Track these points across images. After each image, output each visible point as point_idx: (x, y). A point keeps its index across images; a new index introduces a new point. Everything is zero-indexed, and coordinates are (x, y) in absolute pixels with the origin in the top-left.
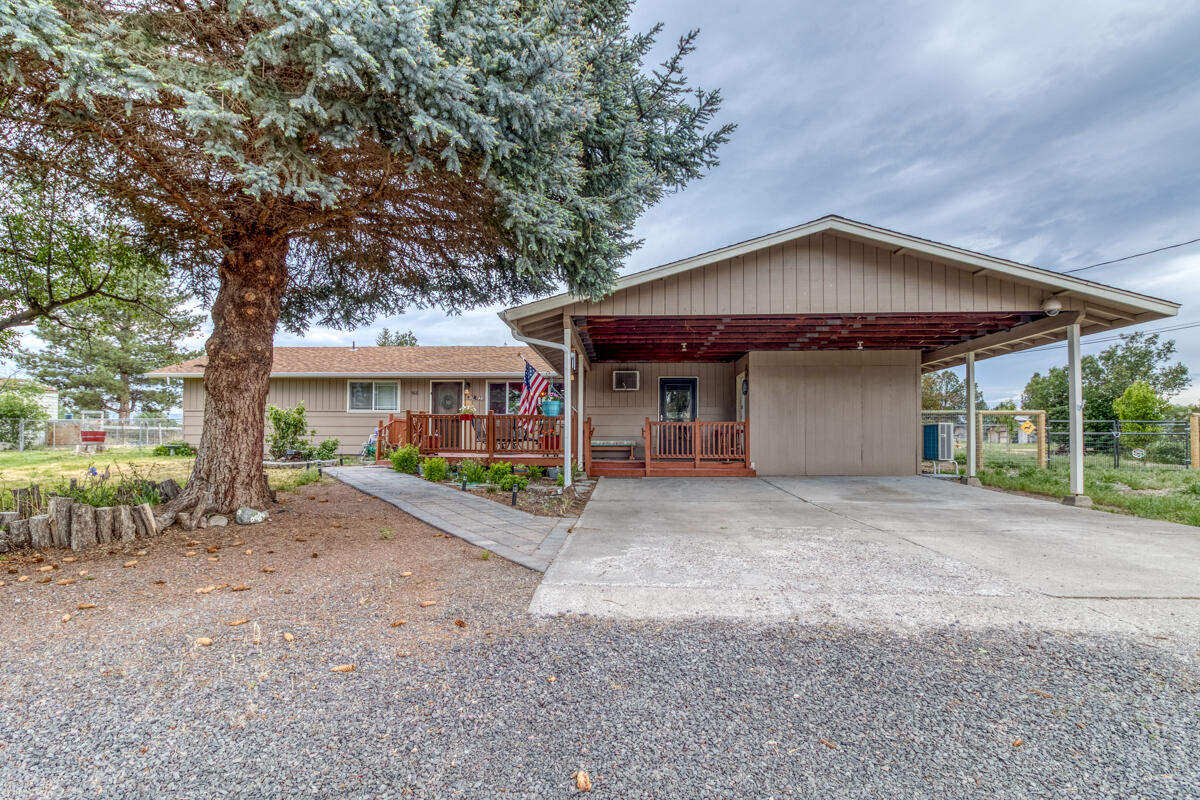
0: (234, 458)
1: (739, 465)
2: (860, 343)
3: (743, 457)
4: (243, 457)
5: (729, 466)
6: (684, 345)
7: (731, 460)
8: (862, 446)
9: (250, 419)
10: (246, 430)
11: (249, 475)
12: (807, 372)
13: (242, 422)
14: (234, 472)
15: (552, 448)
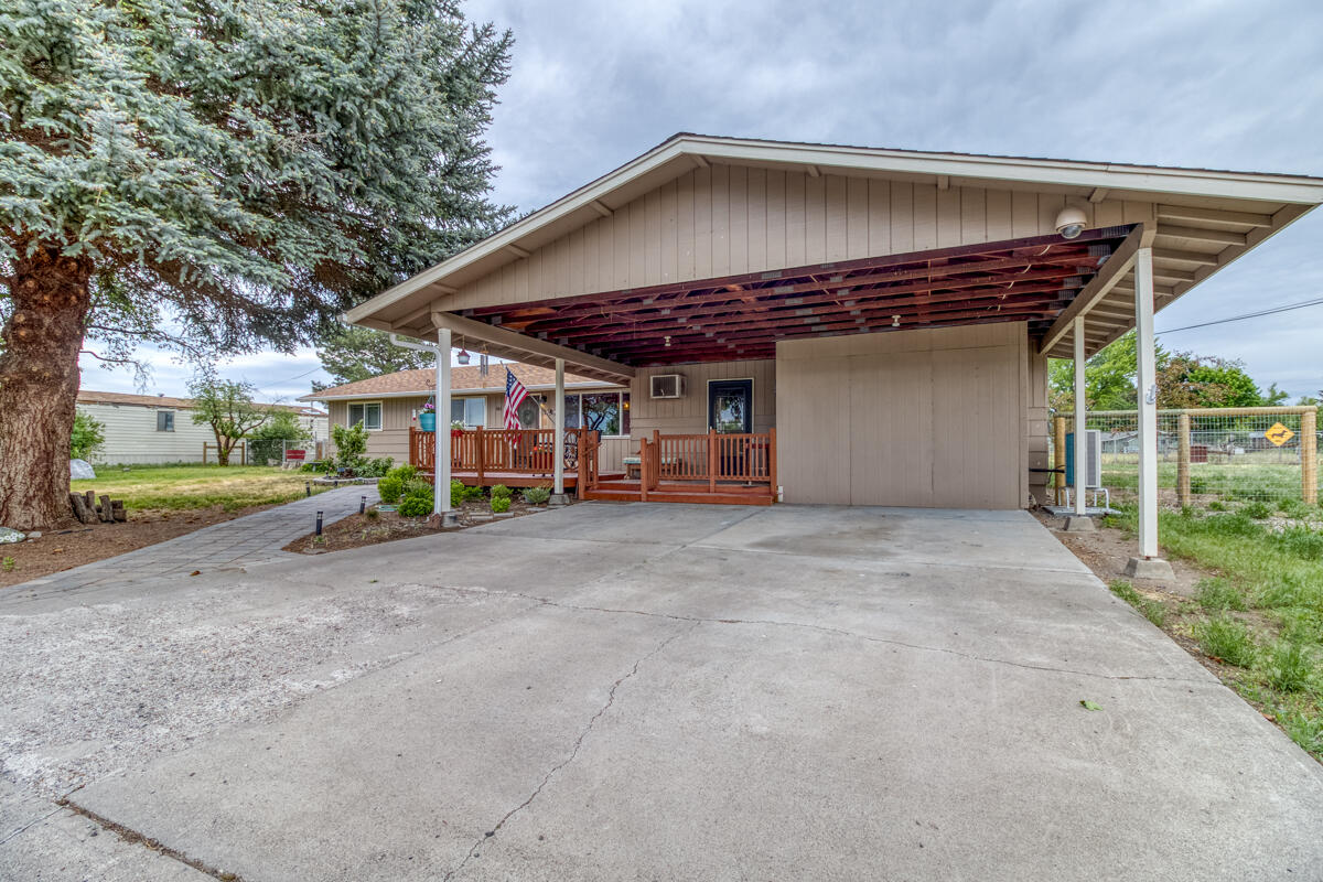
0: (9, 478)
1: (764, 489)
2: (896, 317)
3: (767, 479)
4: (20, 477)
5: (750, 490)
6: (668, 338)
7: (753, 482)
8: (933, 465)
9: (29, 440)
10: (25, 451)
11: (25, 496)
12: (852, 363)
13: (20, 442)
14: (9, 492)
15: (541, 467)
